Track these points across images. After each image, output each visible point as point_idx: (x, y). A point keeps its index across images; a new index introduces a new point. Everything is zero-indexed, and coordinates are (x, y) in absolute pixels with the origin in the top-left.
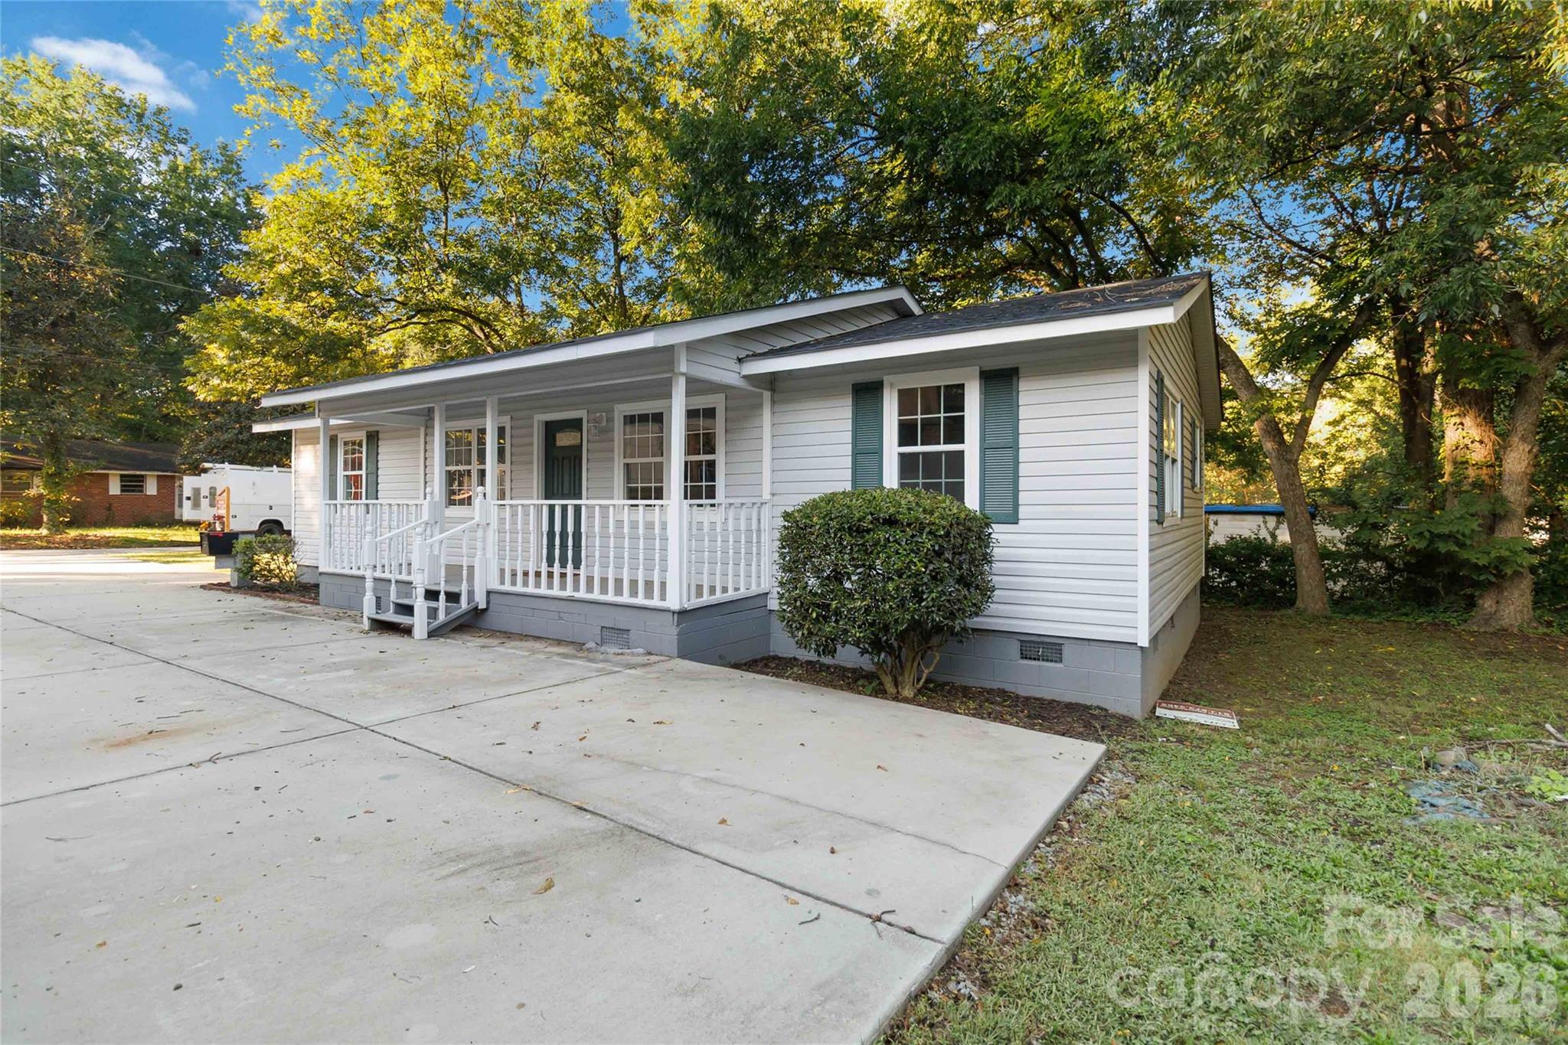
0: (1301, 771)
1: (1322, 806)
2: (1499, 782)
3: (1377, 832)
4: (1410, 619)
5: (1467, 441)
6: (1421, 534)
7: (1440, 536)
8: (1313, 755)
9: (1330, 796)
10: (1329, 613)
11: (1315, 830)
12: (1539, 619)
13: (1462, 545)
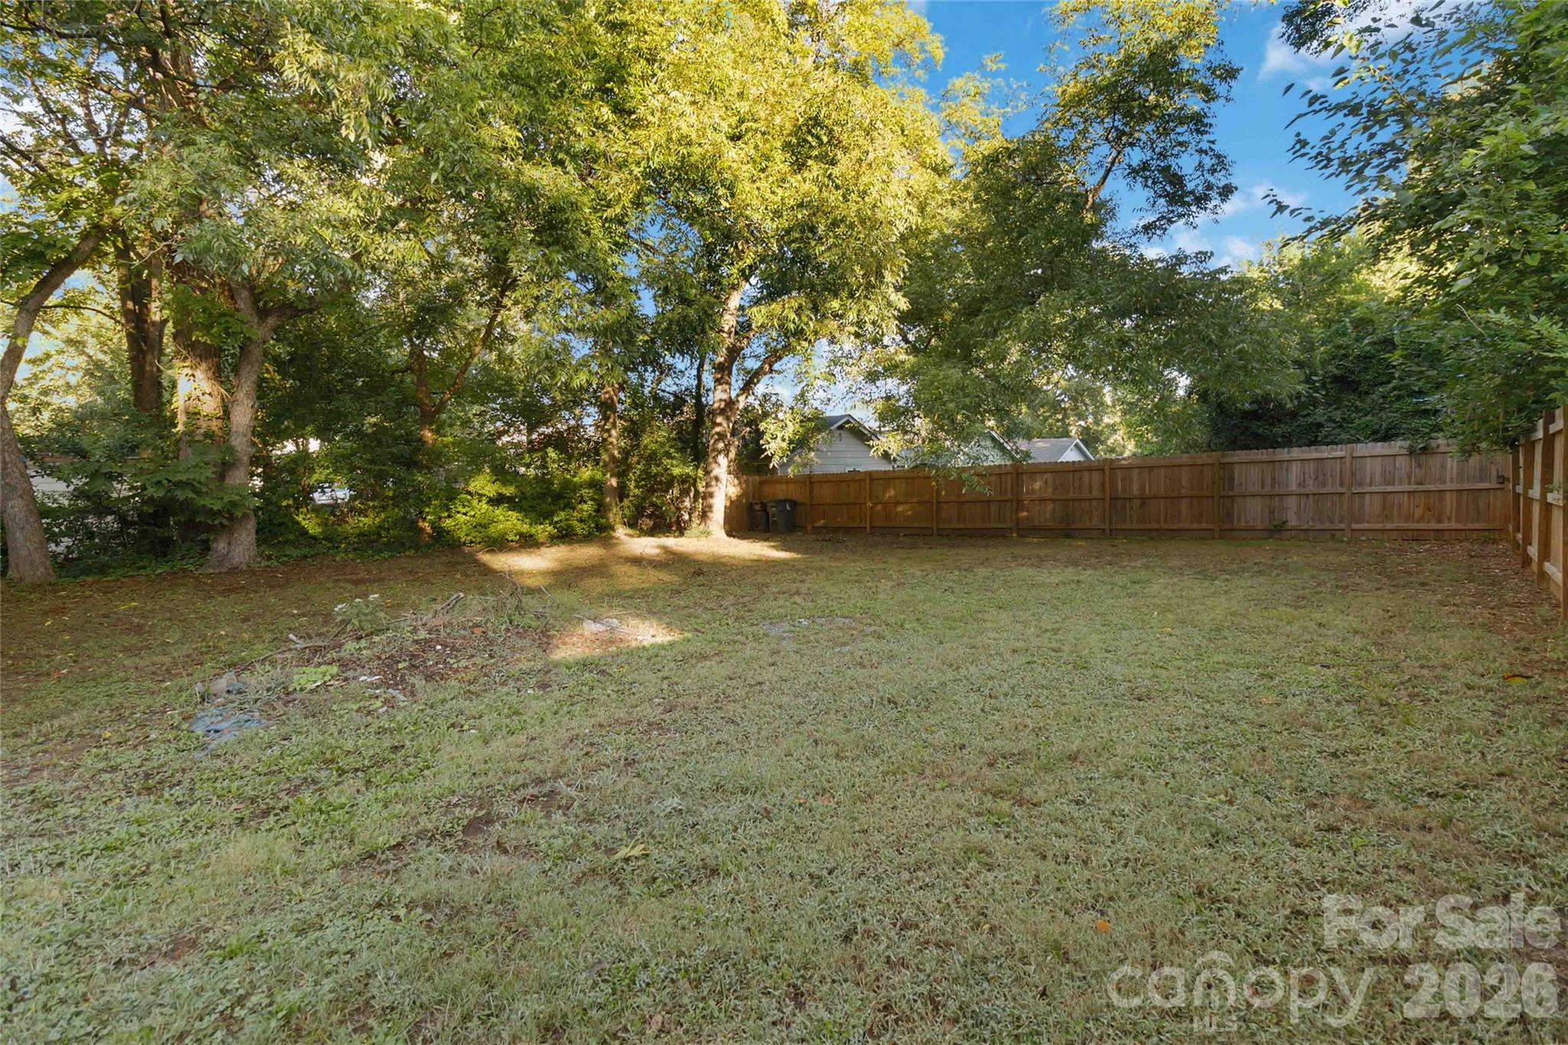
0: (68, 752)
1: (106, 776)
2: (268, 690)
3: (172, 775)
4: (148, 571)
5: (199, 393)
6: (159, 483)
7: (179, 485)
8: (76, 731)
9: (112, 763)
10: (53, 580)
11: (105, 803)
12: (261, 555)
13: (198, 493)
